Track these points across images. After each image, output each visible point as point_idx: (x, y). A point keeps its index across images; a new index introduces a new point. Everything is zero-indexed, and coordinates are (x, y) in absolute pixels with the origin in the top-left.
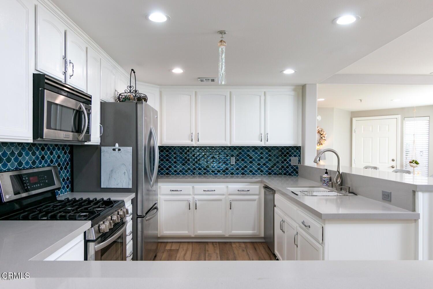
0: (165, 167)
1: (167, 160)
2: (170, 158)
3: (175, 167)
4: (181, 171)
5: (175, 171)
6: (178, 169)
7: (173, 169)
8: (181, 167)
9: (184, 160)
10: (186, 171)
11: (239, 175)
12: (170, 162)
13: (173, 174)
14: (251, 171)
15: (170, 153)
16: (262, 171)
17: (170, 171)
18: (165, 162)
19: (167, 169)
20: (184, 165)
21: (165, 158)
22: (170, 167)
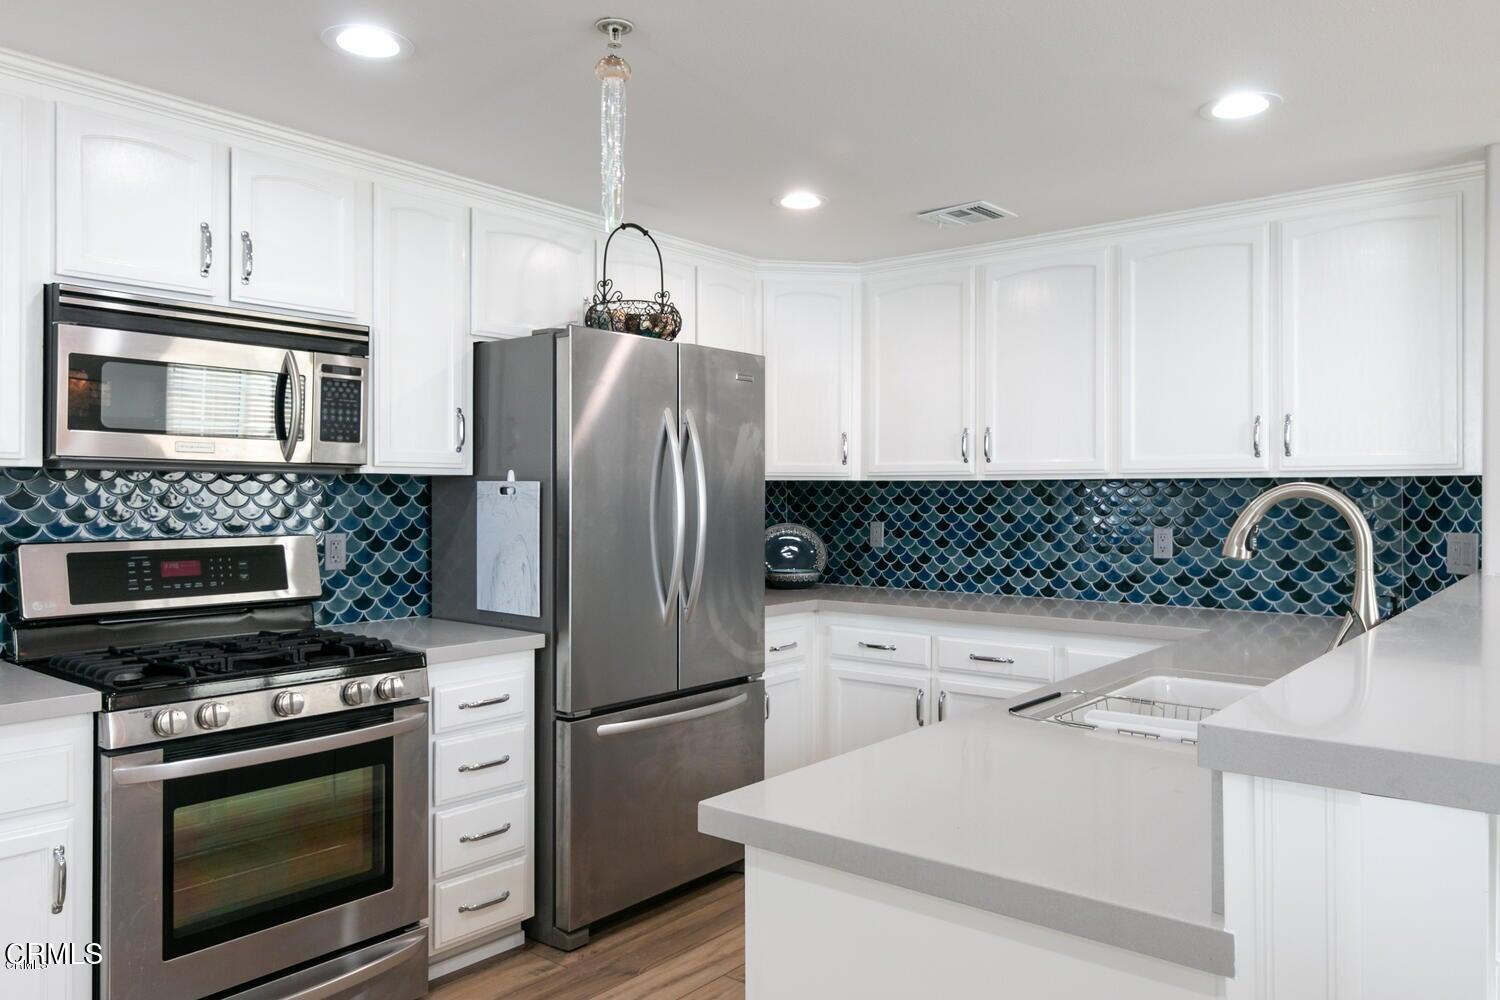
0: (907, 558)
1: (916, 534)
2: (926, 525)
3: (942, 559)
4: (960, 577)
5: (942, 576)
6: (951, 568)
7: (933, 568)
8: (960, 560)
9: (970, 535)
10: (979, 578)
11: (1189, 607)
12: (925, 542)
13: (932, 585)
14: (1247, 593)
15: (925, 509)
16: (1302, 596)
17: (925, 576)
18: (907, 542)
19: (915, 567)
20: (970, 552)
21: (907, 525)
22: (925, 559)
